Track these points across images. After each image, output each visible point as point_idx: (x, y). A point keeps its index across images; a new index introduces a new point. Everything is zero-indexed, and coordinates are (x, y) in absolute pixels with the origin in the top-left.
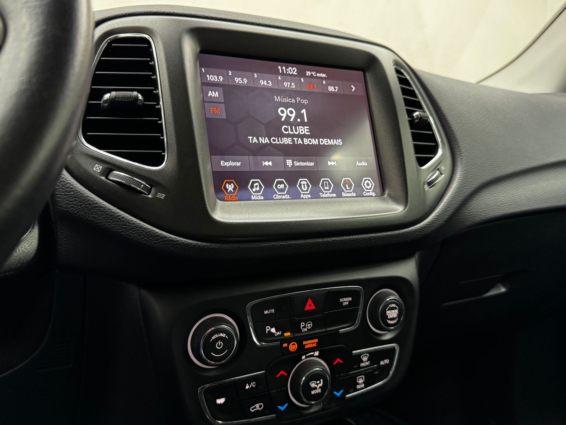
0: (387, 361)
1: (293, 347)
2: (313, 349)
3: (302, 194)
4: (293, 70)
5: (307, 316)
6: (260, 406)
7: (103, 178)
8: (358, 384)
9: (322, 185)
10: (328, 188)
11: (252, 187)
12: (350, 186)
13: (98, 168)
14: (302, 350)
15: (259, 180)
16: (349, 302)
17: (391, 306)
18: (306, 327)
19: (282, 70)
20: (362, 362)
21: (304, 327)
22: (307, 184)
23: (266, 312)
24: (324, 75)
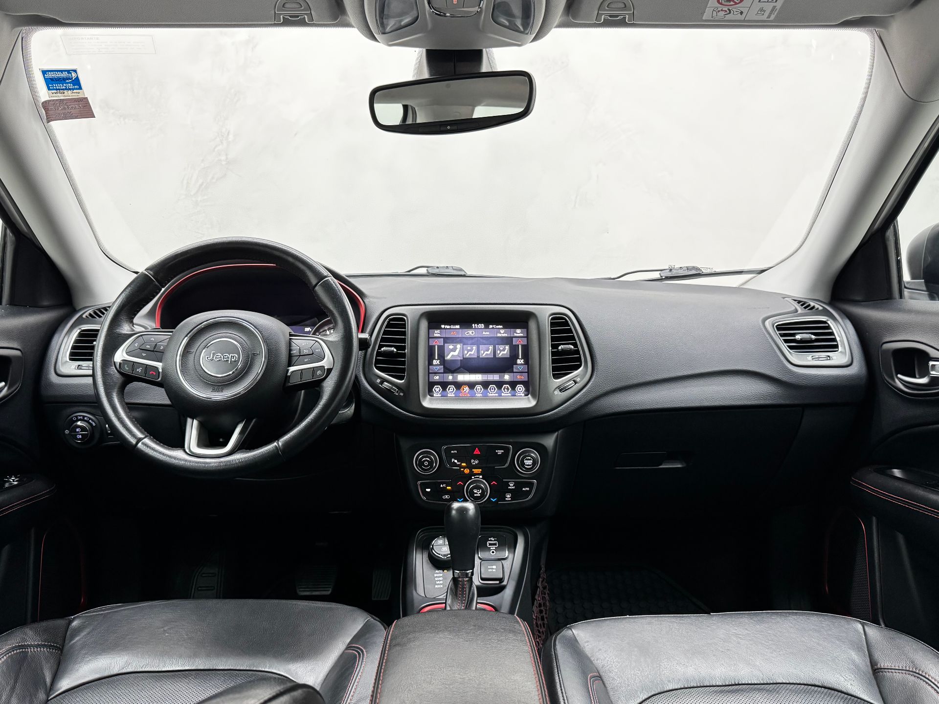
0: (528, 489)
1: (467, 471)
2: (479, 474)
3: (477, 395)
4: (482, 326)
5: (476, 457)
6: (448, 497)
7: (380, 385)
8: (507, 497)
9: (490, 389)
10: (493, 391)
11: (449, 390)
12: (508, 389)
13: (379, 381)
14: (472, 474)
15: (453, 386)
16: (502, 453)
17: (527, 458)
18: (475, 462)
19: (475, 326)
20: (510, 486)
21: (474, 462)
22: (481, 389)
23: (452, 452)
24: (501, 327)
